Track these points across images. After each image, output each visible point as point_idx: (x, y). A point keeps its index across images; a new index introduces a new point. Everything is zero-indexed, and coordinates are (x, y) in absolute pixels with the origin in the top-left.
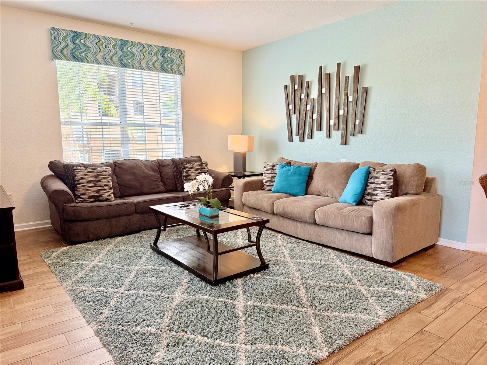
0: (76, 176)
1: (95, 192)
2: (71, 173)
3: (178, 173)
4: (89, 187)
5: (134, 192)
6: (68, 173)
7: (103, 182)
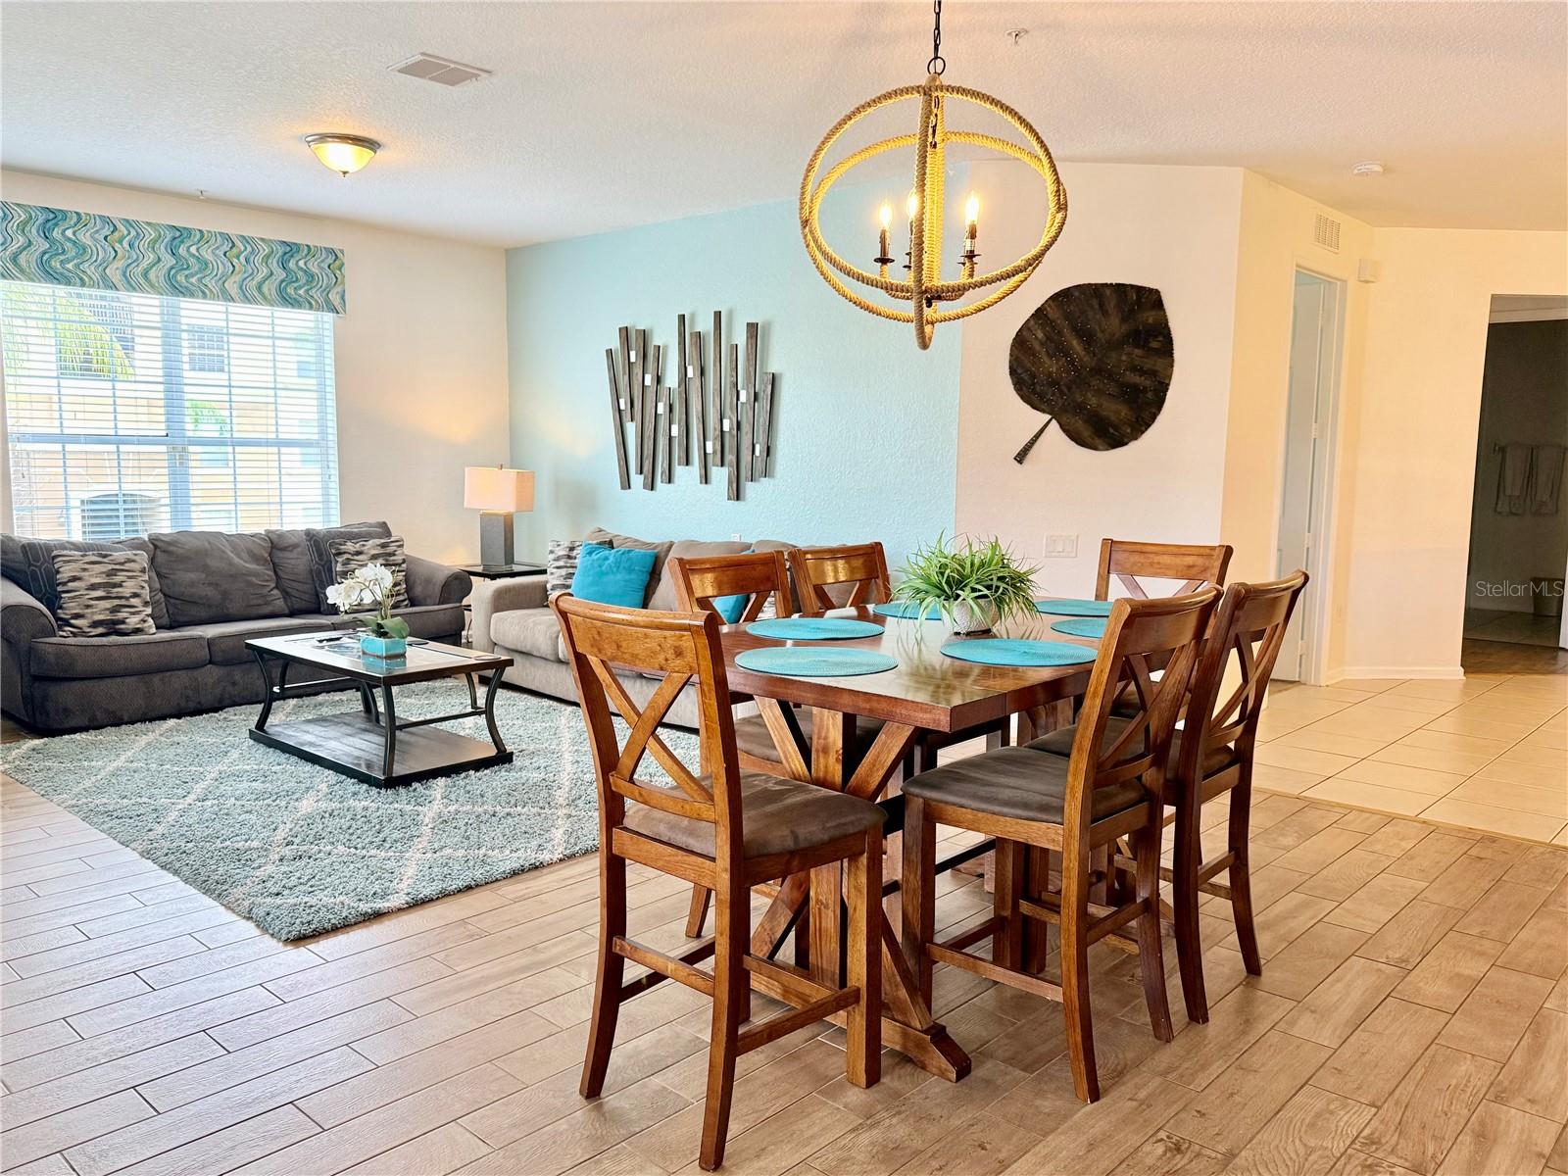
0: (58, 572)
1: (108, 612)
2: (43, 564)
3: (323, 566)
4: (91, 599)
5: (204, 614)
6: (36, 566)
7: (126, 587)
